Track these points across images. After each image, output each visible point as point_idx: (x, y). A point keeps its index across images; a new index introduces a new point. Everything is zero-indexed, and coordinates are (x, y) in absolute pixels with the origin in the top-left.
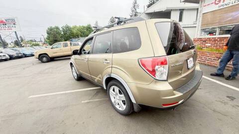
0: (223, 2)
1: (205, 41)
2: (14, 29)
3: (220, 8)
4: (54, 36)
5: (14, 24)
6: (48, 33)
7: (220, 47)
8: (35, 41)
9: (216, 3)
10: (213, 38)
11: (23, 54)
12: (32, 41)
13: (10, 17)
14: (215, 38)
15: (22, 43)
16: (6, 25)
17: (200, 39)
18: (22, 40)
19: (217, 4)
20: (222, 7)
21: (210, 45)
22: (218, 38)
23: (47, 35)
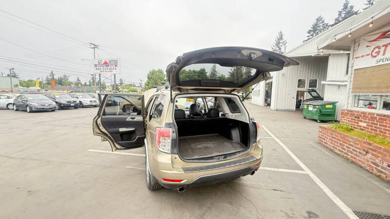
0: (383, 55)
1: (358, 116)
2: (114, 72)
3: (379, 64)
4: (155, 81)
5: (116, 66)
6: (148, 78)
7: (381, 132)
8: (135, 86)
9: (374, 54)
10: (370, 114)
11: (114, 101)
12: (130, 85)
13: (114, 58)
14: (373, 114)
15: (120, 87)
16: (108, 66)
17: (351, 113)
18: (121, 83)
19: (375, 57)
20: (381, 63)
21: (365, 125)
22: (378, 115)
23: (147, 79)
